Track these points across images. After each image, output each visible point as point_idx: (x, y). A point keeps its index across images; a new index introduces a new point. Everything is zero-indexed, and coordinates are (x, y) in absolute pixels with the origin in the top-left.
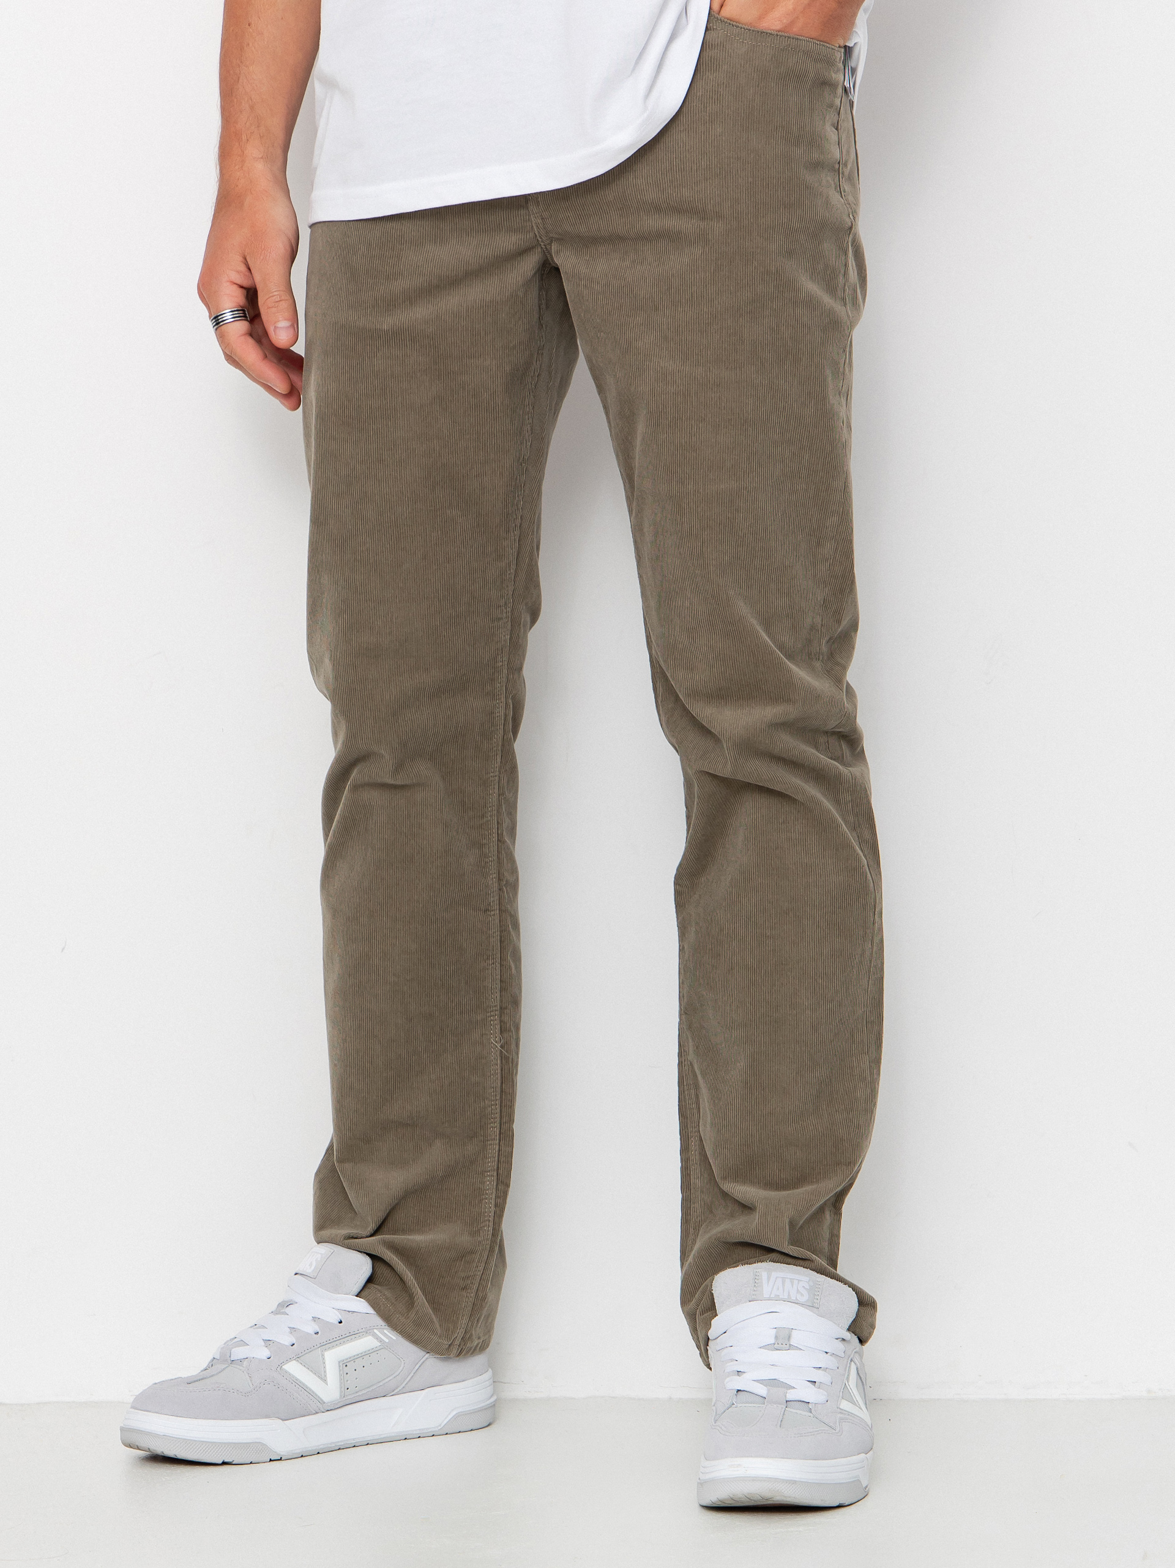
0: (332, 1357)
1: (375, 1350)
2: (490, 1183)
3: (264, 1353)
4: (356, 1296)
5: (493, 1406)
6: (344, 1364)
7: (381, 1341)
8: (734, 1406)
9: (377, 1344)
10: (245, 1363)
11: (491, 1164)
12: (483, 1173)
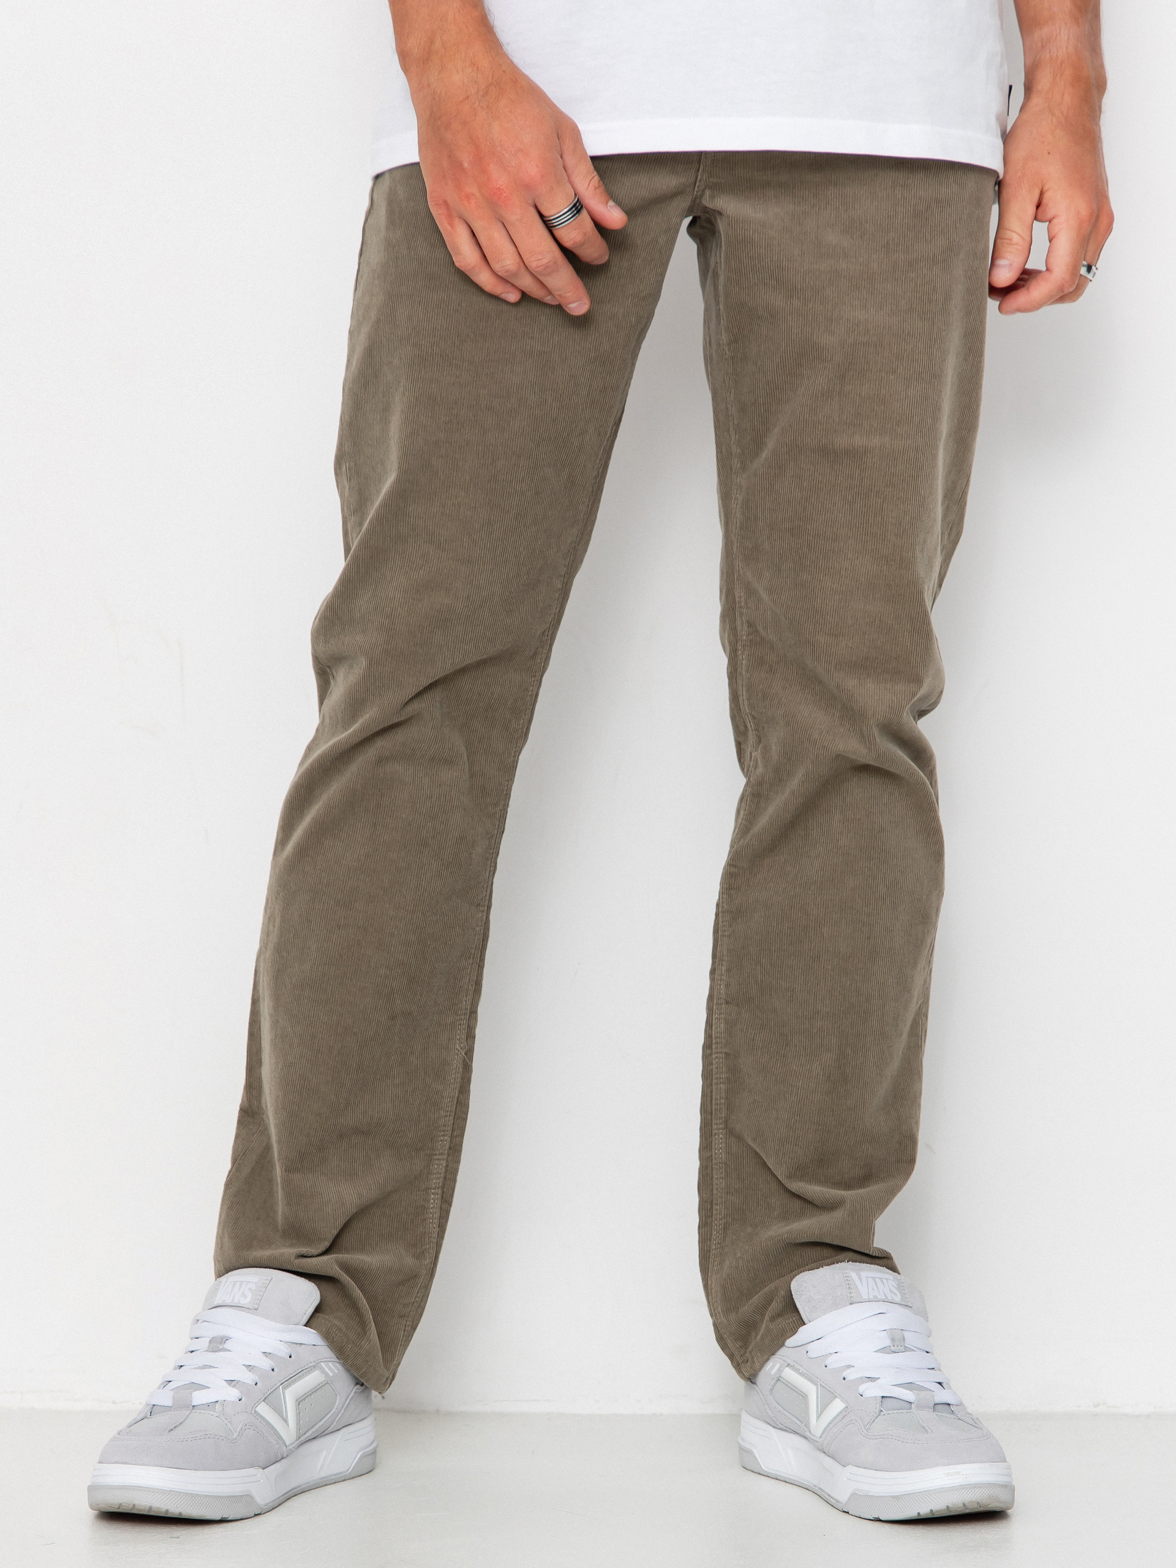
0: (290, 1396)
1: (321, 1385)
2: (434, 1200)
3: (232, 1394)
4: (305, 1326)
5: (374, 1452)
6: (299, 1402)
7: (327, 1375)
8: (882, 1413)
9: (322, 1378)
10: (218, 1407)
11: (435, 1181)
12: (428, 1189)
